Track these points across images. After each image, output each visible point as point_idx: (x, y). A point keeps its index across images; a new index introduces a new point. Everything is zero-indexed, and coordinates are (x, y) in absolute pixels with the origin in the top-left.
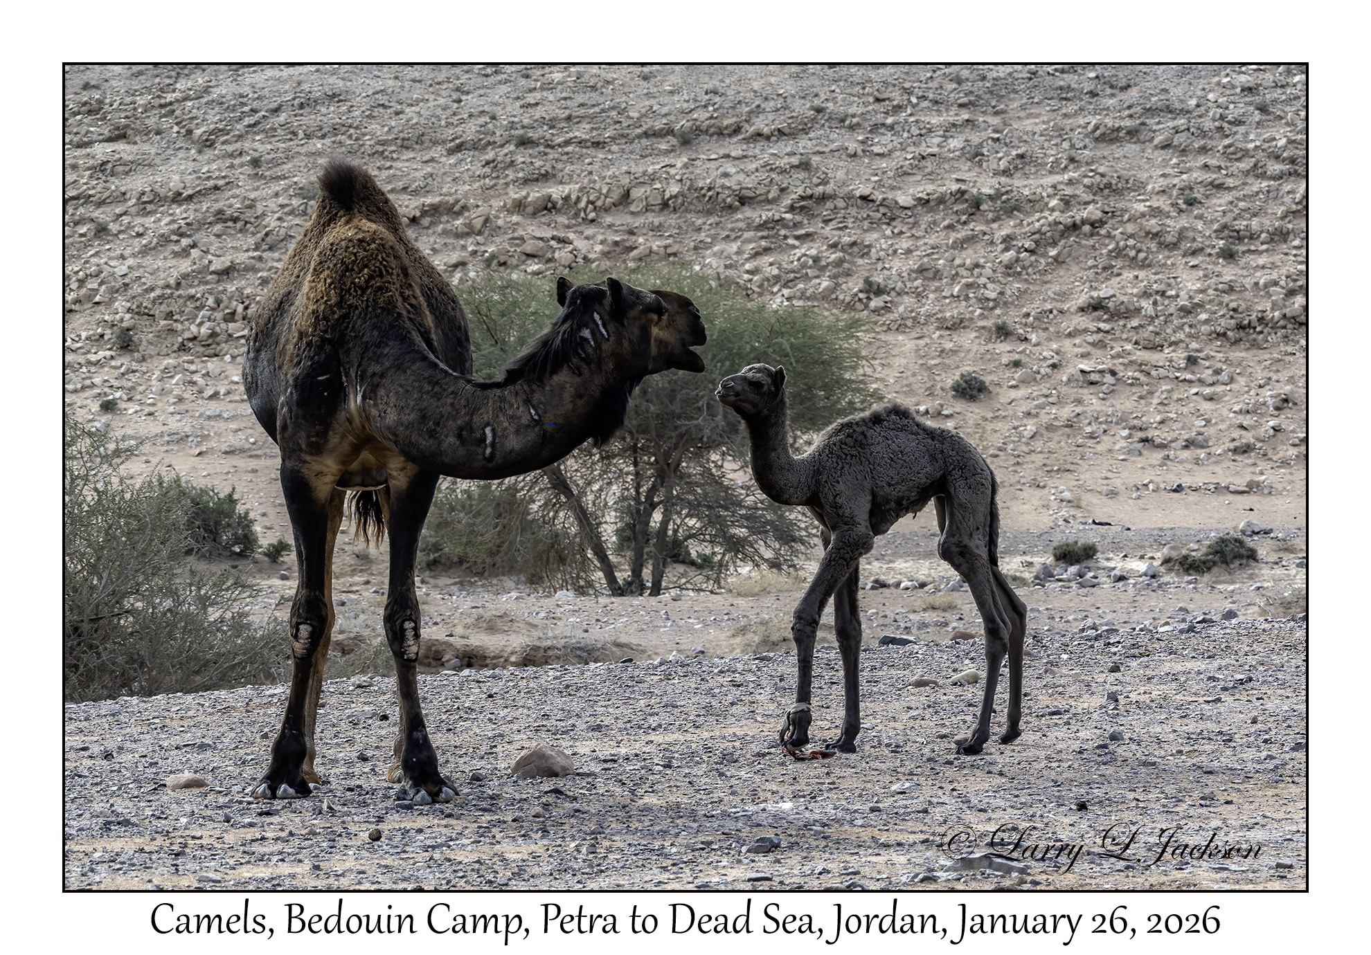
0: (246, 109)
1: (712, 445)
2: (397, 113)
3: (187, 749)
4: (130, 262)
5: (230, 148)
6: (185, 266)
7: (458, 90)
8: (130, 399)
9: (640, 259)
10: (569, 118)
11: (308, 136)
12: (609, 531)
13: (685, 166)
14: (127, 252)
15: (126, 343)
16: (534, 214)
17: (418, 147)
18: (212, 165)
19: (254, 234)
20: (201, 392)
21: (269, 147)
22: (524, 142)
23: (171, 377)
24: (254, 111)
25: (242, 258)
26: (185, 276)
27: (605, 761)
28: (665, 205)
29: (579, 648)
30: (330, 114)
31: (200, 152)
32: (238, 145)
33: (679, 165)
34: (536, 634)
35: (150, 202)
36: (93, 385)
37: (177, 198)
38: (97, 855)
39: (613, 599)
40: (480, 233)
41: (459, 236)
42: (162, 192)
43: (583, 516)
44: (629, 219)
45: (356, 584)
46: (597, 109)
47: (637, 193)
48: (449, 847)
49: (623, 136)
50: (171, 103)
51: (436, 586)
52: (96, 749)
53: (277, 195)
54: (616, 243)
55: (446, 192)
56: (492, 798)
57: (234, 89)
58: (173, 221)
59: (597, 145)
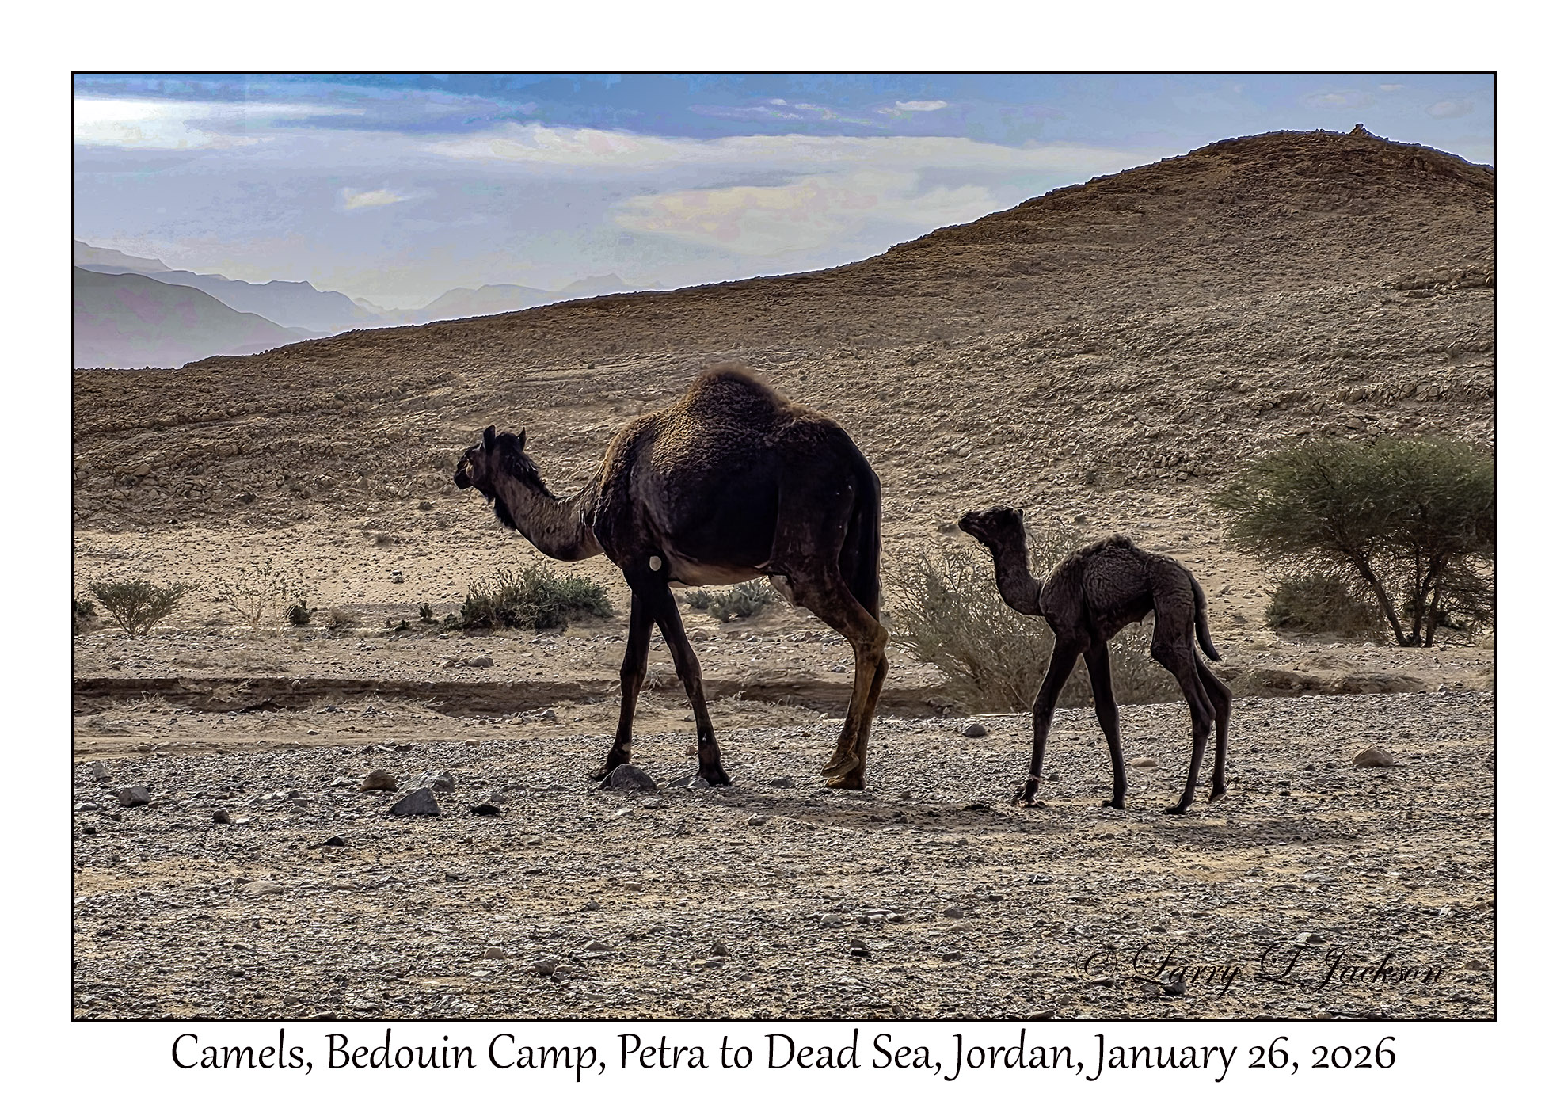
0: (1171, 333)
1: (1468, 551)
2: (1267, 337)
3: (1142, 741)
4: (1094, 430)
5: (1160, 358)
6: (1130, 432)
7: (1306, 322)
8: (1093, 516)
9: (1423, 432)
10: (1378, 340)
11: (1209, 351)
12: (1399, 603)
13: (1453, 372)
14: (1093, 423)
15: (1091, 481)
16: (1354, 402)
17: (1280, 358)
18: (1149, 370)
19: (1174, 413)
20: (1138, 511)
21: (1185, 357)
22: (1348, 356)
23: (1120, 502)
24: (1176, 335)
25: (1165, 427)
26: (1130, 439)
27: (1414, 758)
28: (1439, 397)
29: (1380, 680)
30: (1224, 337)
31: (1141, 360)
32: (1165, 356)
33: (1450, 371)
34: (1351, 670)
35: (1109, 392)
36: (1071, 506)
37: (1126, 390)
38: (1090, 808)
39: (1402, 649)
40: (1318, 414)
41: (1304, 415)
42: (1117, 385)
43: (1382, 596)
44: (1416, 406)
45: (1235, 635)
46: (1397, 335)
47: (1421, 389)
48: (1315, 811)
49: (1413, 352)
50: (1123, 330)
51: (1285, 637)
52: (1083, 739)
53: (1189, 388)
54: (1407, 421)
55: (1296, 387)
56: (1340, 780)
57: (1163, 320)
58: (1123, 404)
59: (1395, 357)
